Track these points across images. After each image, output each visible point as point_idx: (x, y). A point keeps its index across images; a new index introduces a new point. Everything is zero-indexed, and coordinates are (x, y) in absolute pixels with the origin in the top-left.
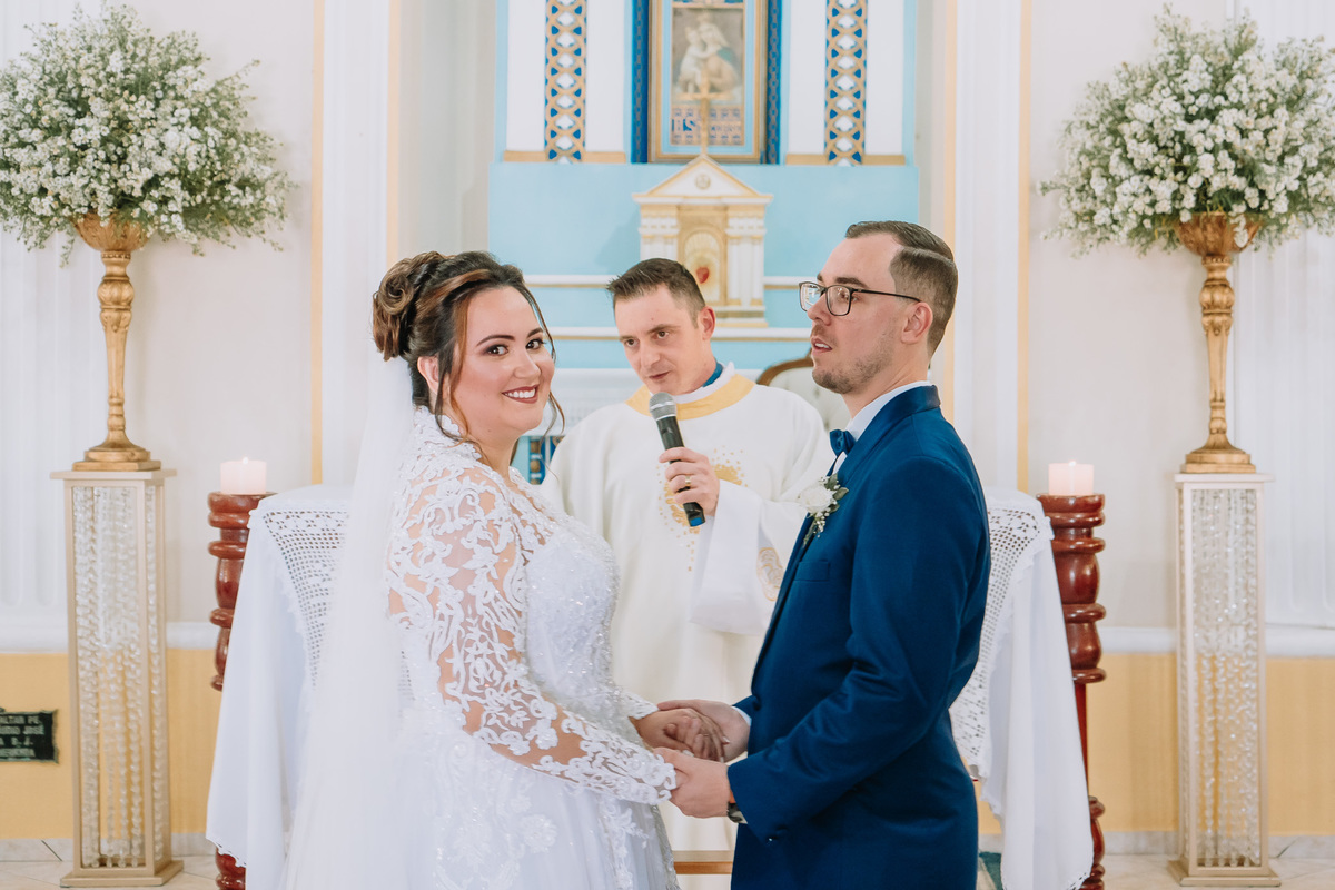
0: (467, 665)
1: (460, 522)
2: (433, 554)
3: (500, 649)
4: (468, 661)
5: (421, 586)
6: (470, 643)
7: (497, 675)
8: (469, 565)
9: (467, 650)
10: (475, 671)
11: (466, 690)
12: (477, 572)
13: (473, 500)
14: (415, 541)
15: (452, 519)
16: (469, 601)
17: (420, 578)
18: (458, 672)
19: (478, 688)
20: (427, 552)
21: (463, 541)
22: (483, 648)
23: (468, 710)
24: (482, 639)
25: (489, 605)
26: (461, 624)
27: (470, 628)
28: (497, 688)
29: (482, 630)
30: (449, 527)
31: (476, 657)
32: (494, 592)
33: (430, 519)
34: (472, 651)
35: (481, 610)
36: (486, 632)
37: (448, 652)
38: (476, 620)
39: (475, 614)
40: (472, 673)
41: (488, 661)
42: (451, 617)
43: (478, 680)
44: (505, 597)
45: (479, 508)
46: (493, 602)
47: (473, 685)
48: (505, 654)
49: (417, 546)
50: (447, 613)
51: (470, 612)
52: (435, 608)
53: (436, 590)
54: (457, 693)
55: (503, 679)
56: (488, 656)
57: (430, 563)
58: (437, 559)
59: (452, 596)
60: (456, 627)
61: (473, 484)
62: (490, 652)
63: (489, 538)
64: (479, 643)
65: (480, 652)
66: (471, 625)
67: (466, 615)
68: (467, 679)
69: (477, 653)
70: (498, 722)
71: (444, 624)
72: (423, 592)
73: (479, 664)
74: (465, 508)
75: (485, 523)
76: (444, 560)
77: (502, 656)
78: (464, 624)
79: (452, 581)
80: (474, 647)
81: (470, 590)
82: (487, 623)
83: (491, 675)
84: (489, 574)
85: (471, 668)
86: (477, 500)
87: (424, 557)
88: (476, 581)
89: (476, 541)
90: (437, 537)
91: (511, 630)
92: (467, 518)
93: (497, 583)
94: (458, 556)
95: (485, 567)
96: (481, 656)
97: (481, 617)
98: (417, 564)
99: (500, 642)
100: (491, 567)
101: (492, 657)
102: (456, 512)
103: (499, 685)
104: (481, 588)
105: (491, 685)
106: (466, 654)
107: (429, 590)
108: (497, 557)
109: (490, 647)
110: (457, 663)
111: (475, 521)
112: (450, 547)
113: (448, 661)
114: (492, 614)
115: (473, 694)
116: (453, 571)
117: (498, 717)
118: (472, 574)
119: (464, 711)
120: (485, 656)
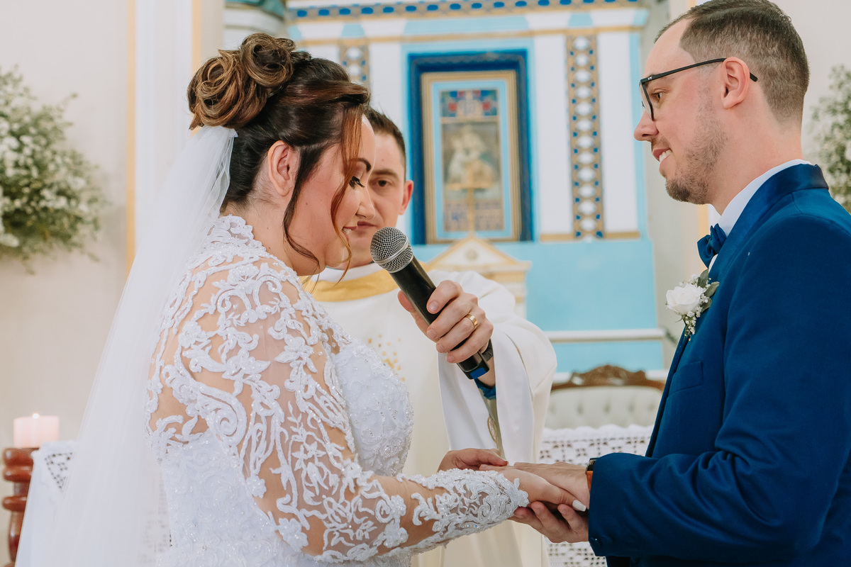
0: (297, 474)
1: (263, 310)
2: (238, 347)
3: (332, 449)
4: (297, 467)
5: (228, 385)
6: (296, 446)
7: (334, 479)
8: (281, 358)
9: (295, 455)
10: (307, 478)
11: (301, 505)
12: (291, 365)
13: (275, 286)
14: (212, 334)
15: (254, 307)
16: (286, 398)
17: (224, 376)
18: (289, 482)
19: (315, 499)
20: (230, 344)
21: (271, 331)
22: (312, 449)
23: (308, 527)
24: (310, 440)
25: (312, 400)
26: (282, 425)
27: (294, 430)
28: (337, 498)
29: (307, 428)
30: (250, 315)
31: (306, 462)
32: (313, 385)
33: (227, 308)
34: (300, 455)
35: (304, 406)
36: (312, 430)
37: (272, 461)
38: (300, 417)
39: (297, 412)
40: (304, 482)
41: (321, 464)
42: (269, 418)
43: (312, 489)
44: (329, 392)
45: (283, 297)
46: (316, 399)
47: (308, 496)
48: (339, 454)
49: (216, 340)
50: (263, 413)
51: (291, 409)
52: (248, 409)
53: (247, 389)
54: (293, 509)
55: (341, 484)
56: (320, 459)
57: (235, 358)
58: (242, 352)
59: (266, 394)
60: (277, 428)
61: (271, 270)
62: (322, 453)
63: (298, 327)
64: (307, 446)
65: (310, 455)
66: (295, 425)
67: (287, 414)
68: (300, 491)
69: (306, 457)
70: (342, 539)
71: (263, 427)
72: (231, 390)
73: (312, 471)
74: (266, 294)
75: (292, 311)
76: (251, 353)
77: (334, 457)
78: (285, 424)
79: (265, 375)
80: (302, 449)
81: (287, 384)
82: (313, 420)
83: (326, 481)
84: (305, 366)
85: (303, 475)
86: (279, 286)
87: (226, 351)
88: (292, 374)
89: (285, 330)
90: (239, 328)
91: (341, 427)
92: (272, 306)
93: (318, 376)
94: (267, 347)
95: (300, 358)
96: (312, 459)
97: (306, 415)
98: (219, 360)
99: (331, 442)
100: (306, 359)
101: (325, 459)
102: (257, 300)
103: (338, 492)
104: (299, 382)
105: (329, 493)
106: (294, 460)
107: (237, 391)
108: (312, 348)
109: (321, 447)
110: (286, 473)
111: (282, 309)
112: (256, 337)
113: (274, 471)
114: (317, 411)
115: (310, 508)
116: (264, 365)
117: (341, 535)
118: (287, 366)
119: (303, 529)
120: (316, 460)
